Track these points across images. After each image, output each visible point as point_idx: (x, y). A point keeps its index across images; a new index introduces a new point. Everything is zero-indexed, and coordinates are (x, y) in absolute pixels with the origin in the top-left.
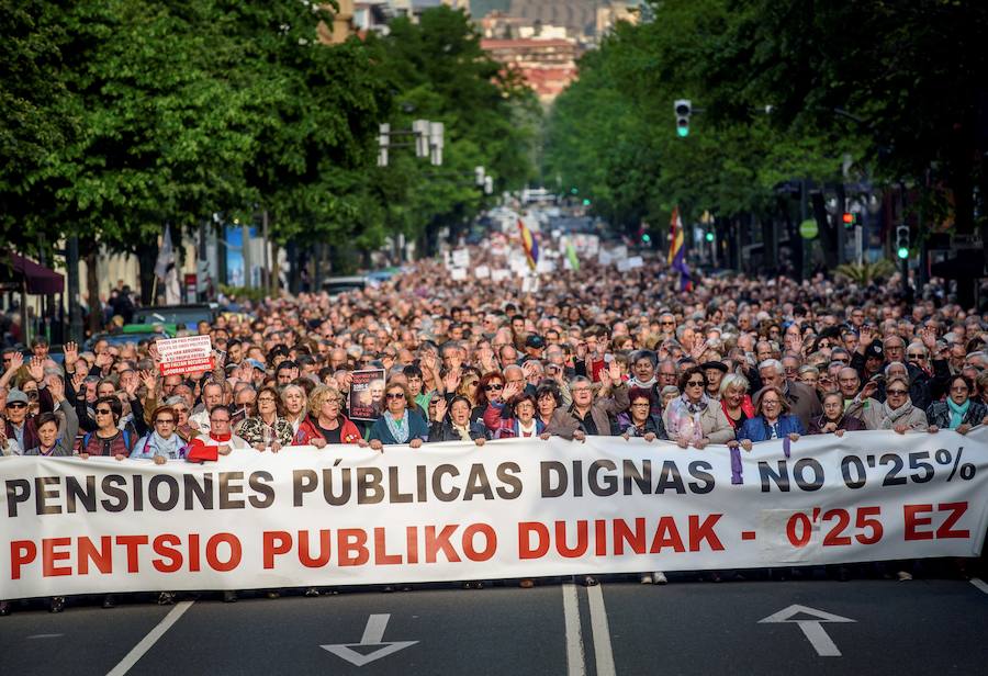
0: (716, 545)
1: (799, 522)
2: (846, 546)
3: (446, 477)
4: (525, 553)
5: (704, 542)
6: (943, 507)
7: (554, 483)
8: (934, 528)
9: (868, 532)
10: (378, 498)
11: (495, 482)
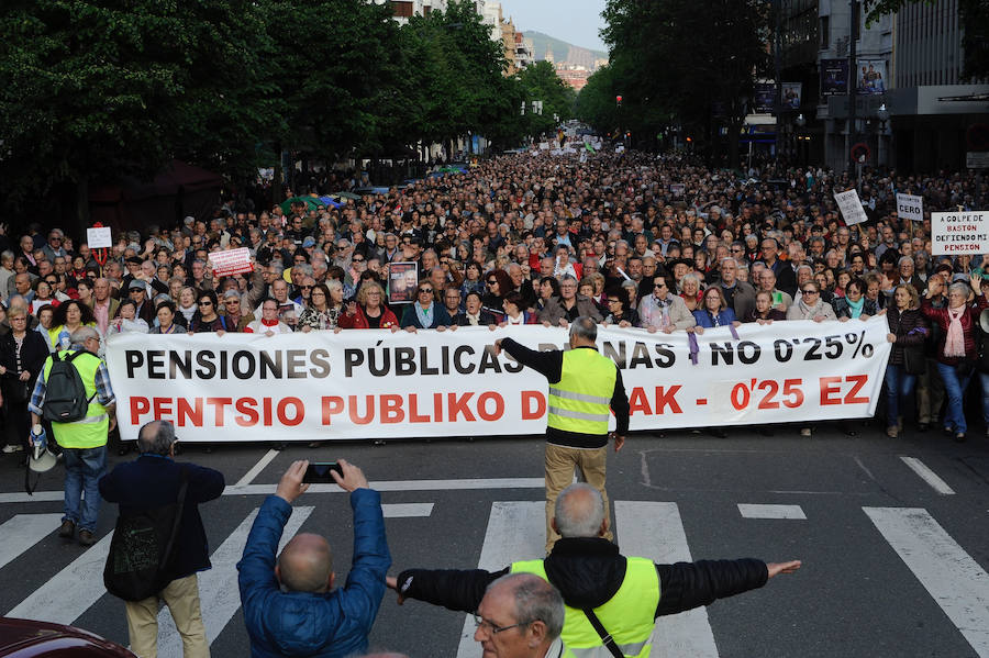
0: (676, 409)
1: (741, 391)
2: (776, 410)
3: (464, 355)
4: (527, 415)
5: (667, 408)
6: (849, 379)
8: (842, 395)
9: (793, 398)
10: (412, 370)
11: (503, 360)
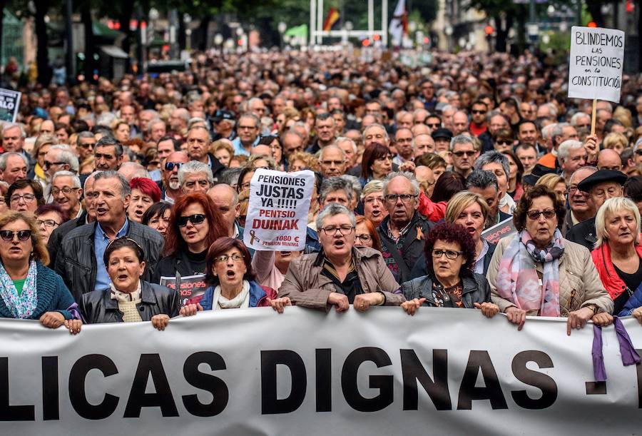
7: (284, 389)
11: (180, 387)
